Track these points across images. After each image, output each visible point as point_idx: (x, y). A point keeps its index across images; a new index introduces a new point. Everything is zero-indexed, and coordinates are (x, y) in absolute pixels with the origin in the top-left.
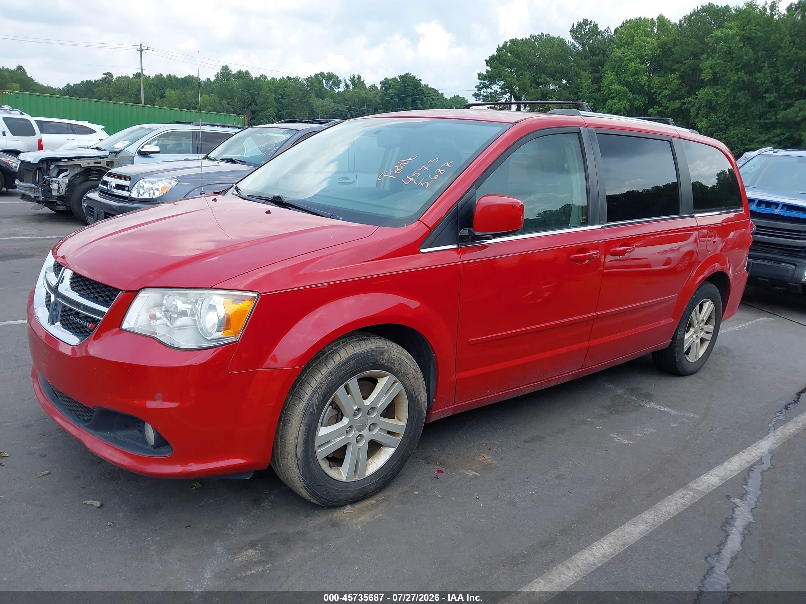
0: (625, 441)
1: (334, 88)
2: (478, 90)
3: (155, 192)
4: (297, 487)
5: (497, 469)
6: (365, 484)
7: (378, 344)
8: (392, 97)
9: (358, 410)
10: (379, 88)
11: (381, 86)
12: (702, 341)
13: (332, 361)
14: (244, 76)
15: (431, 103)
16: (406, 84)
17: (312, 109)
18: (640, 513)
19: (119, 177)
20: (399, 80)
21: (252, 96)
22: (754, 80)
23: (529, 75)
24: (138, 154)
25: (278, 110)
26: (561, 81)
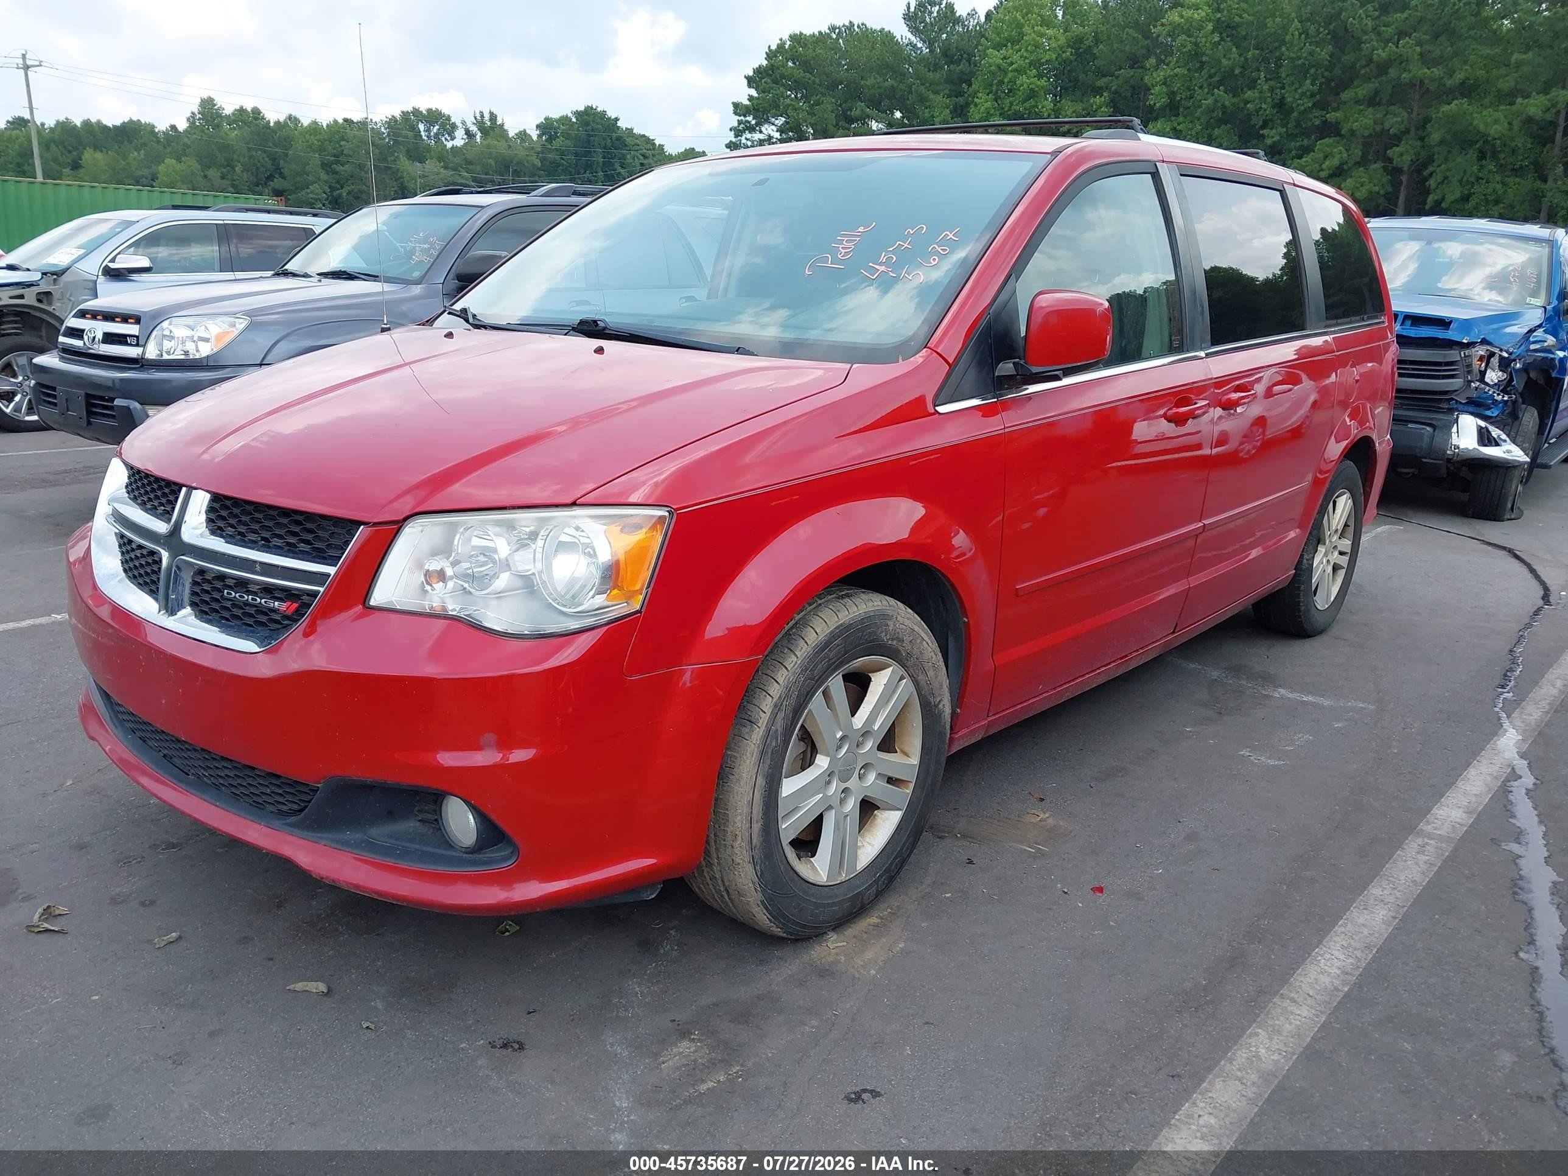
0: (1271, 762)
1: (443, 139)
2: (736, 136)
3: (201, 344)
4: (748, 903)
5: (1073, 834)
6: (858, 887)
7: (875, 604)
8: (562, 154)
9: (842, 738)
10: (535, 138)
11: (538, 132)
12: (1336, 568)
13: (801, 643)
14: (249, 119)
15: (642, 164)
16: (590, 128)
17: (402, 183)
18: (1365, 888)
19: (109, 317)
20: (574, 120)
21: (274, 160)
22: (1242, 105)
23: (832, 103)
24: (103, 275)
25: (330, 187)
26: (893, 113)
